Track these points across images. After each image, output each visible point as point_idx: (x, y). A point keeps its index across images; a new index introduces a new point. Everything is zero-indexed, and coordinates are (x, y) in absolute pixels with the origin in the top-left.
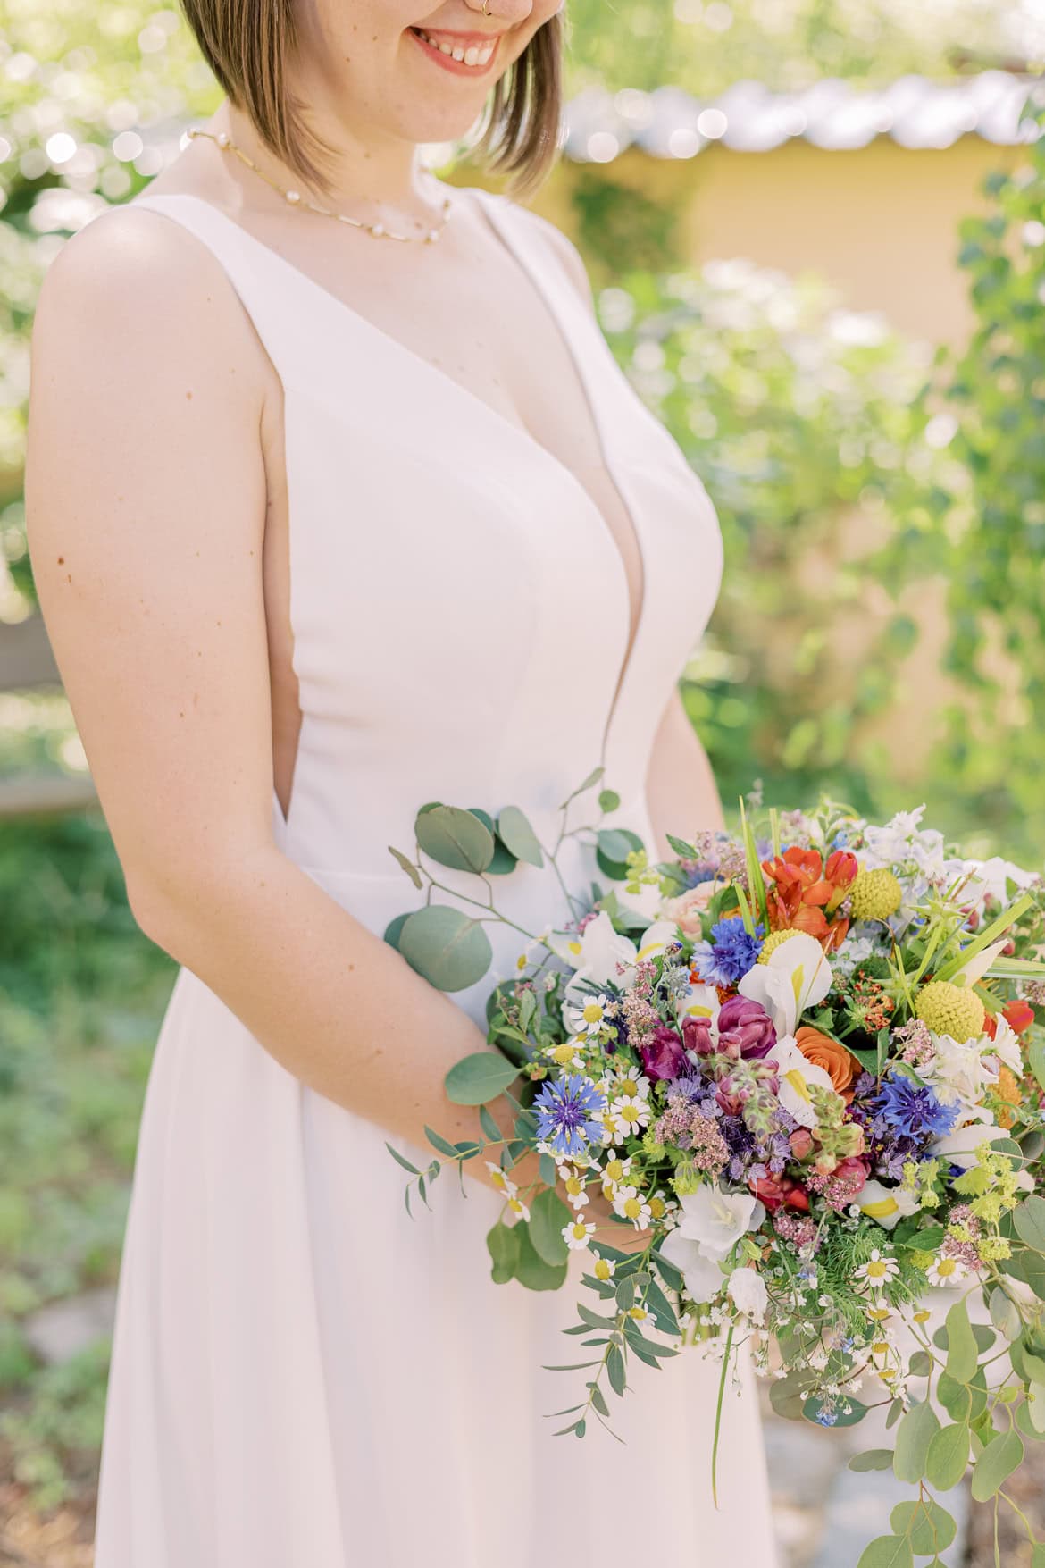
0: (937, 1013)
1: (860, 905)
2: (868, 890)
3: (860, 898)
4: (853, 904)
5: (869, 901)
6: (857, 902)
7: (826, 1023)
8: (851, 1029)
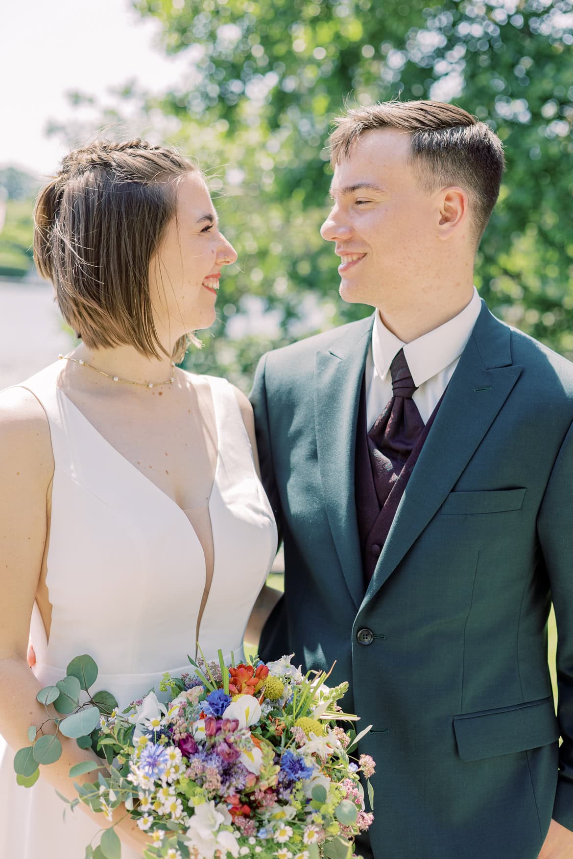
0: (305, 728)
2: (272, 684)
3: (269, 688)
5: (273, 688)
7: (259, 731)
8: (268, 735)
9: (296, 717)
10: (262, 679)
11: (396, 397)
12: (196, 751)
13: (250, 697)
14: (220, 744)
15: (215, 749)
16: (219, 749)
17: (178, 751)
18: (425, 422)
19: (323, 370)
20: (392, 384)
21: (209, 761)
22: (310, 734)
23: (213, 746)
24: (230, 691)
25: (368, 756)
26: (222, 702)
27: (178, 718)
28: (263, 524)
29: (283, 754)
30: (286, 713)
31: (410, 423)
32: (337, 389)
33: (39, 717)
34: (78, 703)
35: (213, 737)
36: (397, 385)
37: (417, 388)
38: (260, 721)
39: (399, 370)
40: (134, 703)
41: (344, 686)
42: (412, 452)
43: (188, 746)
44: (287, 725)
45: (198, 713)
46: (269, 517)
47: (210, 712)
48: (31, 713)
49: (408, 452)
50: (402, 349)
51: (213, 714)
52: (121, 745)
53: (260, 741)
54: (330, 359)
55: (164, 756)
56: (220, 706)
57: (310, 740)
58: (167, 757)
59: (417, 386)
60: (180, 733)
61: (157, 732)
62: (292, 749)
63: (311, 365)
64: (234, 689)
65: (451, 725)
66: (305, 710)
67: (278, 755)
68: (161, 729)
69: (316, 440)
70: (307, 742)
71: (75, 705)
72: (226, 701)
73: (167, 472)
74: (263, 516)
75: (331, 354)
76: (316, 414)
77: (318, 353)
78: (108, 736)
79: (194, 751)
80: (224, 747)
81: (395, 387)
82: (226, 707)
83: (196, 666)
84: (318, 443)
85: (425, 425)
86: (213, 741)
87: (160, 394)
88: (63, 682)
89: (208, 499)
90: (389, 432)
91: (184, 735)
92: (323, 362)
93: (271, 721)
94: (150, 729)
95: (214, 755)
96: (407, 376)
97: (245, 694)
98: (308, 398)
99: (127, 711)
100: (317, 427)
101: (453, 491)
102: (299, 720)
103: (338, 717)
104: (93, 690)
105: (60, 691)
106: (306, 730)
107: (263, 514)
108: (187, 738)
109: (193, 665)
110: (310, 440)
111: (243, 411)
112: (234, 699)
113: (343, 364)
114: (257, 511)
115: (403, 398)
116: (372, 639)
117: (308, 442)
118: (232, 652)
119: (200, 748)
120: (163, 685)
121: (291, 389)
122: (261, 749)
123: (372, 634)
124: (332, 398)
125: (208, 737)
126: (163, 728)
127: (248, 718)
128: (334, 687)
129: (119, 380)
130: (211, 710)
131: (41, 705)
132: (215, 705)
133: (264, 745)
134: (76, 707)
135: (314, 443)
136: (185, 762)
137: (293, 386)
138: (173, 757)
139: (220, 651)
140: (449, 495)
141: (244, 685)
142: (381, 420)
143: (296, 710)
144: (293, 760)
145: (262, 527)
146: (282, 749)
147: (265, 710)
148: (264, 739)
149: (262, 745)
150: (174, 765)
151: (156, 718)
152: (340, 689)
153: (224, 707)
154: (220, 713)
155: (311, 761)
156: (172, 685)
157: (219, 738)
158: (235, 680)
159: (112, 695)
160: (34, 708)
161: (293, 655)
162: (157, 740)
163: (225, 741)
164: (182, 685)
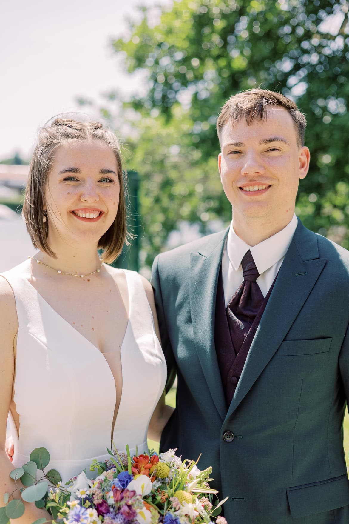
0: (180, 498)
1: (159, 472)
2: (161, 468)
3: (159, 470)
4: (157, 472)
5: (162, 471)
6: (158, 471)
7: (150, 500)
8: (157, 502)
9: (175, 491)
10: (154, 464)
11: (246, 282)
12: (108, 511)
13: (145, 476)
14: (123, 506)
15: (120, 511)
16: (122, 509)
17: (94, 512)
18: (265, 296)
19: (194, 265)
20: (243, 273)
21: (116, 519)
22: (183, 502)
23: (119, 509)
24: (132, 472)
25: (222, 517)
26: (127, 480)
27: (97, 490)
28: (156, 364)
29: (166, 515)
30: (169, 488)
31: (255, 298)
32: (203, 277)
33: (11, 487)
34: (36, 478)
35: (119, 502)
36: (247, 273)
37: (260, 275)
38: (152, 492)
39: (248, 263)
40: (73, 479)
41: (209, 469)
42: (257, 316)
43: (103, 509)
44: (169, 495)
45: (110, 486)
46: (160, 358)
47: (119, 486)
48: (5, 485)
49: (254, 317)
50: (249, 250)
51: (121, 487)
52: (60, 507)
53: (151, 506)
54: (199, 257)
55: (85, 515)
56: (125, 482)
57: (183, 506)
58: (88, 516)
59: (260, 274)
60: (98, 500)
61: (84, 499)
62: (171, 512)
63: (187, 262)
64: (136, 471)
65: (286, 494)
66: (181, 486)
67: (162, 515)
68: (86, 497)
69: (190, 309)
70: (181, 507)
71: (34, 480)
72: (130, 479)
73: (93, 329)
74: (156, 358)
75: (200, 254)
76: (190, 293)
77: (191, 254)
78: (53, 500)
79: (107, 512)
80: (126, 509)
81: (245, 274)
82: (129, 482)
83: (112, 455)
84: (192, 311)
85: (265, 297)
86: (118, 505)
87: (89, 280)
88: (26, 466)
89: (120, 346)
90: (242, 304)
91: (100, 501)
92: (195, 260)
93: (159, 493)
94: (79, 496)
95: (120, 514)
96: (253, 267)
97: (142, 474)
98: (185, 283)
99: (68, 484)
100: (191, 302)
101: (284, 340)
102: (177, 492)
103: (204, 491)
104: (47, 470)
105: (25, 470)
106: (181, 500)
107: (157, 356)
108: (102, 503)
109: (109, 454)
110: (187, 310)
111: (147, 292)
112: (135, 477)
113: (207, 261)
114: (152, 354)
115: (251, 282)
116: (233, 438)
117: (186, 312)
118: (137, 447)
119: (111, 510)
120: (92, 467)
121: (175, 278)
122: (151, 512)
123: (232, 435)
124: (200, 283)
125: (116, 502)
126: (87, 496)
127: (144, 490)
128: (203, 470)
129: (61, 272)
130: (120, 484)
131: (12, 480)
132: (123, 481)
133: (153, 509)
134: (35, 481)
135: (189, 312)
136: (100, 519)
137: (176, 276)
138: (91, 515)
139: (127, 446)
140: (282, 343)
141: (142, 469)
142: (236, 296)
143: (175, 486)
144: (172, 519)
145: (155, 365)
146: (165, 512)
147: (156, 485)
148: (153, 505)
149: (151, 509)
150: (92, 521)
151: (83, 489)
152: (207, 471)
153: (127, 483)
154: (125, 486)
155: (184, 520)
156: (98, 467)
157: (123, 503)
158: (137, 465)
159: (58, 472)
160: (8, 481)
161: (177, 449)
162: (84, 504)
163: (126, 504)
164: (105, 467)
